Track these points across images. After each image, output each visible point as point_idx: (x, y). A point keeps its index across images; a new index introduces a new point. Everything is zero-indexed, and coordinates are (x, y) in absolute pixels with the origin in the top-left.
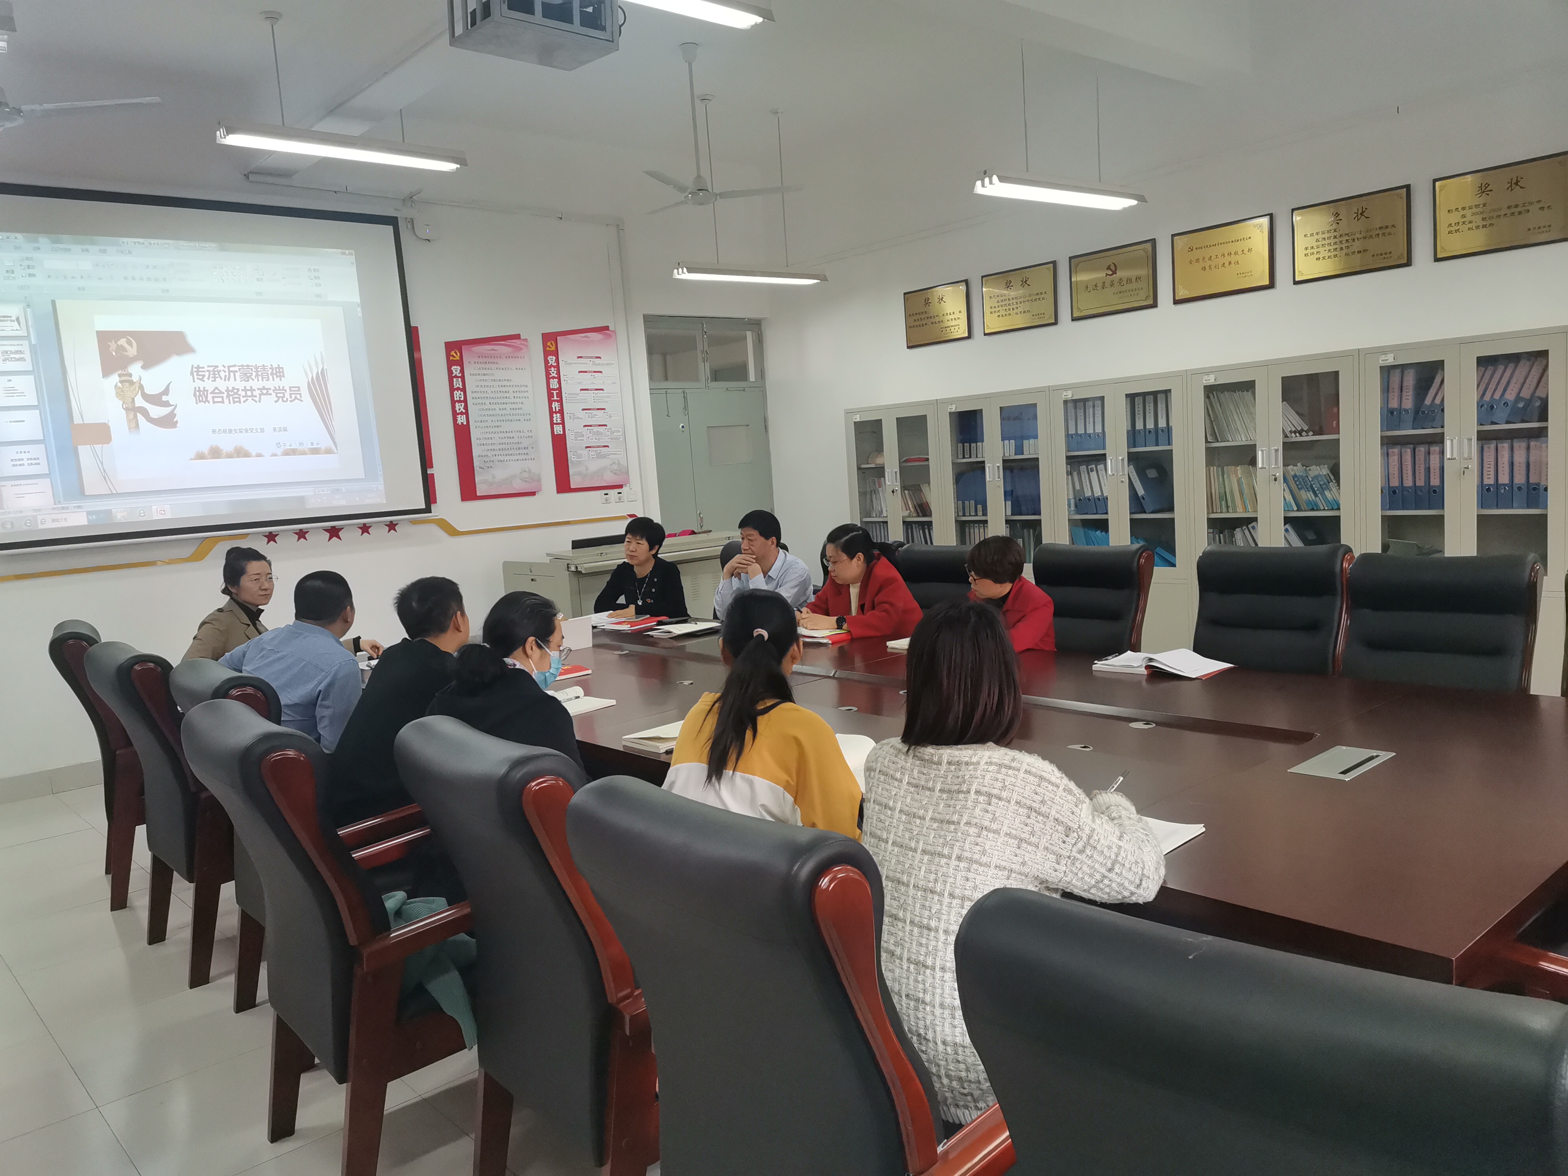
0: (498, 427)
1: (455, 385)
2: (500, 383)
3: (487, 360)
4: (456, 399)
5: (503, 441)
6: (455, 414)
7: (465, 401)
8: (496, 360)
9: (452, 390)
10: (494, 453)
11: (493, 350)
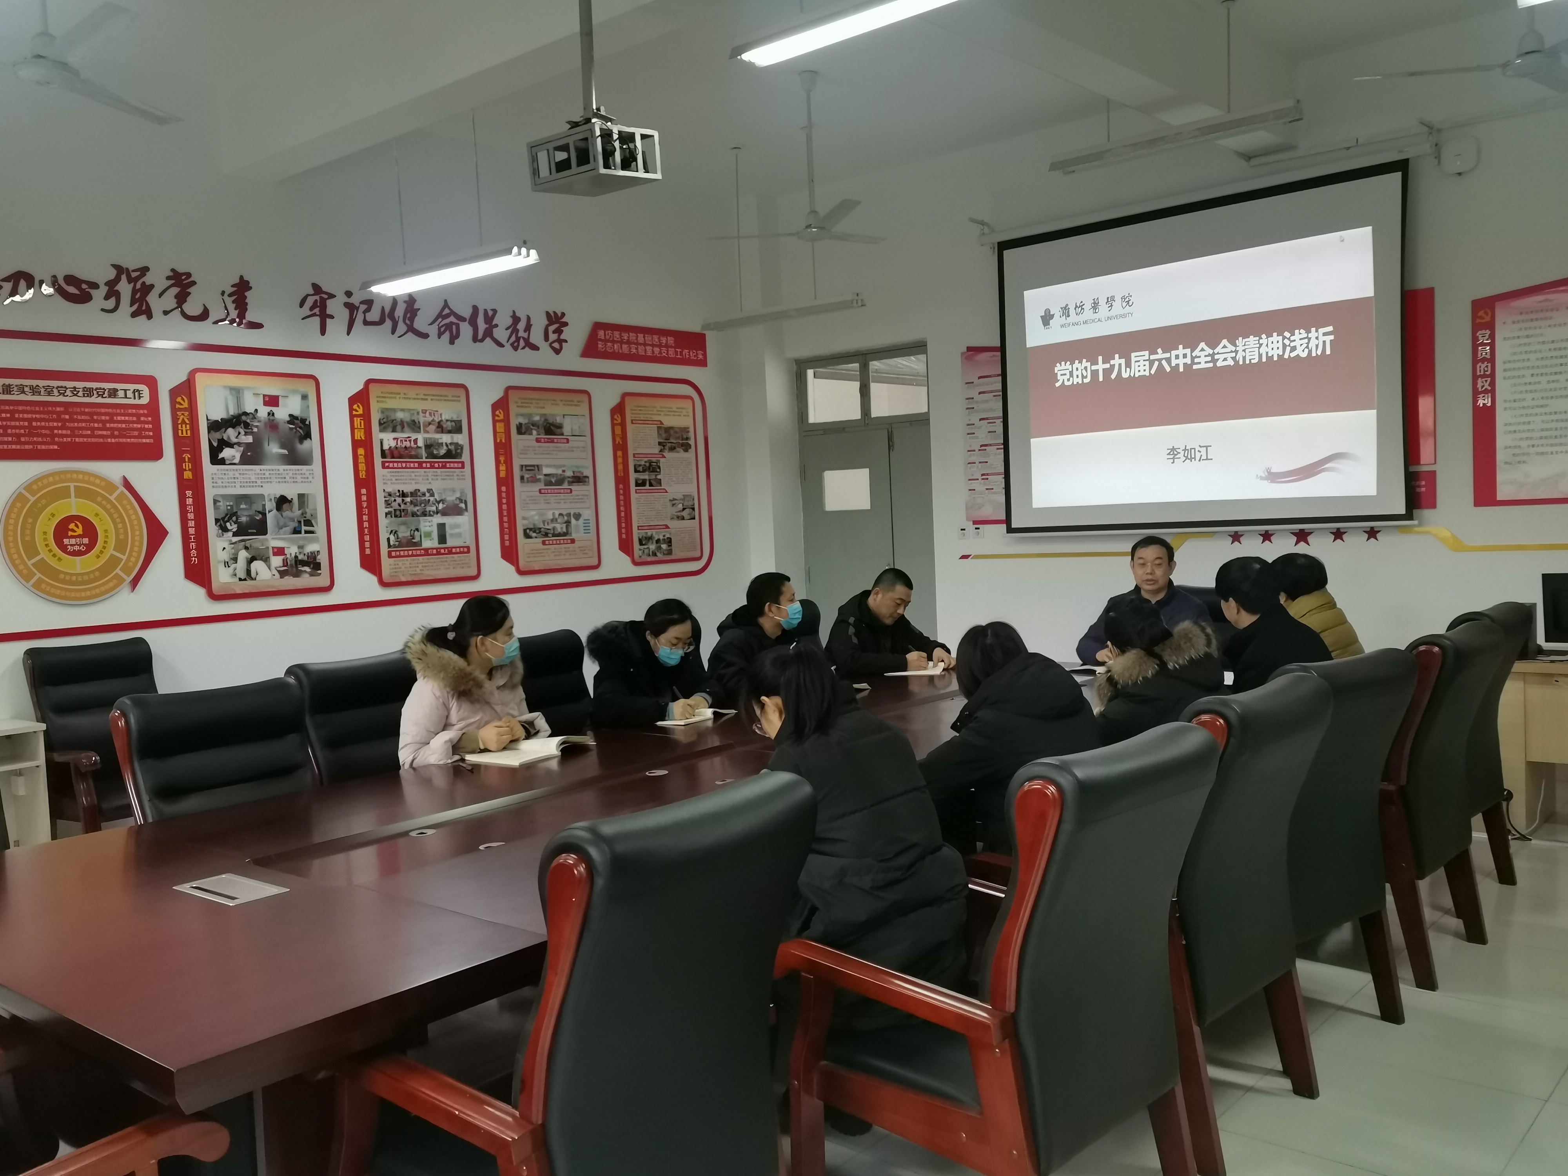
0: (1542, 406)
1: (1479, 355)
2: (1552, 346)
3: (1534, 316)
4: (1478, 374)
5: (1549, 426)
6: (1476, 393)
7: (1493, 376)
8: (1548, 314)
9: (1475, 361)
10: (1531, 442)
11: (1546, 300)
